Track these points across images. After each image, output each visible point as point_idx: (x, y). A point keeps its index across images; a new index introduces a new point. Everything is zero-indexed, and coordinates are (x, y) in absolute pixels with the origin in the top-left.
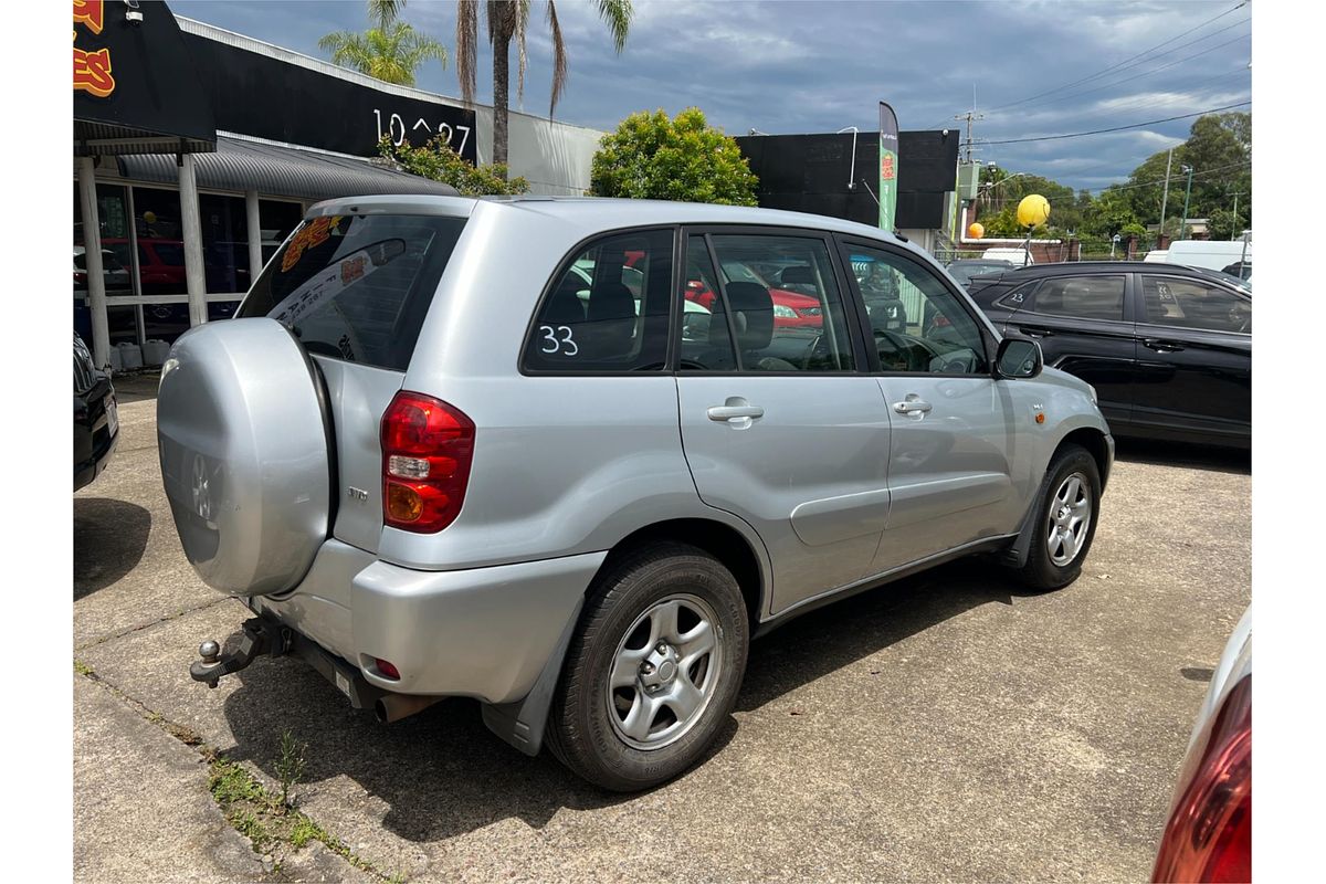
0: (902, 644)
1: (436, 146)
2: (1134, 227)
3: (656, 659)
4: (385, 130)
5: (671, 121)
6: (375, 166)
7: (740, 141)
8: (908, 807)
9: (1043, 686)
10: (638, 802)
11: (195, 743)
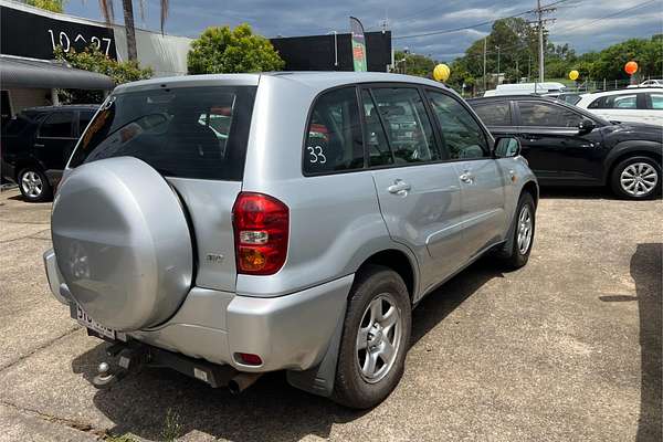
0: (463, 305)
1: (91, 51)
2: (470, 79)
3: (374, 331)
4: (57, 42)
5: (232, 31)
6: (54, 65)
7: (272, 41)
8: (512, 389)
9: (542, 316)
10: (374, 413)
11: (89, 428)
